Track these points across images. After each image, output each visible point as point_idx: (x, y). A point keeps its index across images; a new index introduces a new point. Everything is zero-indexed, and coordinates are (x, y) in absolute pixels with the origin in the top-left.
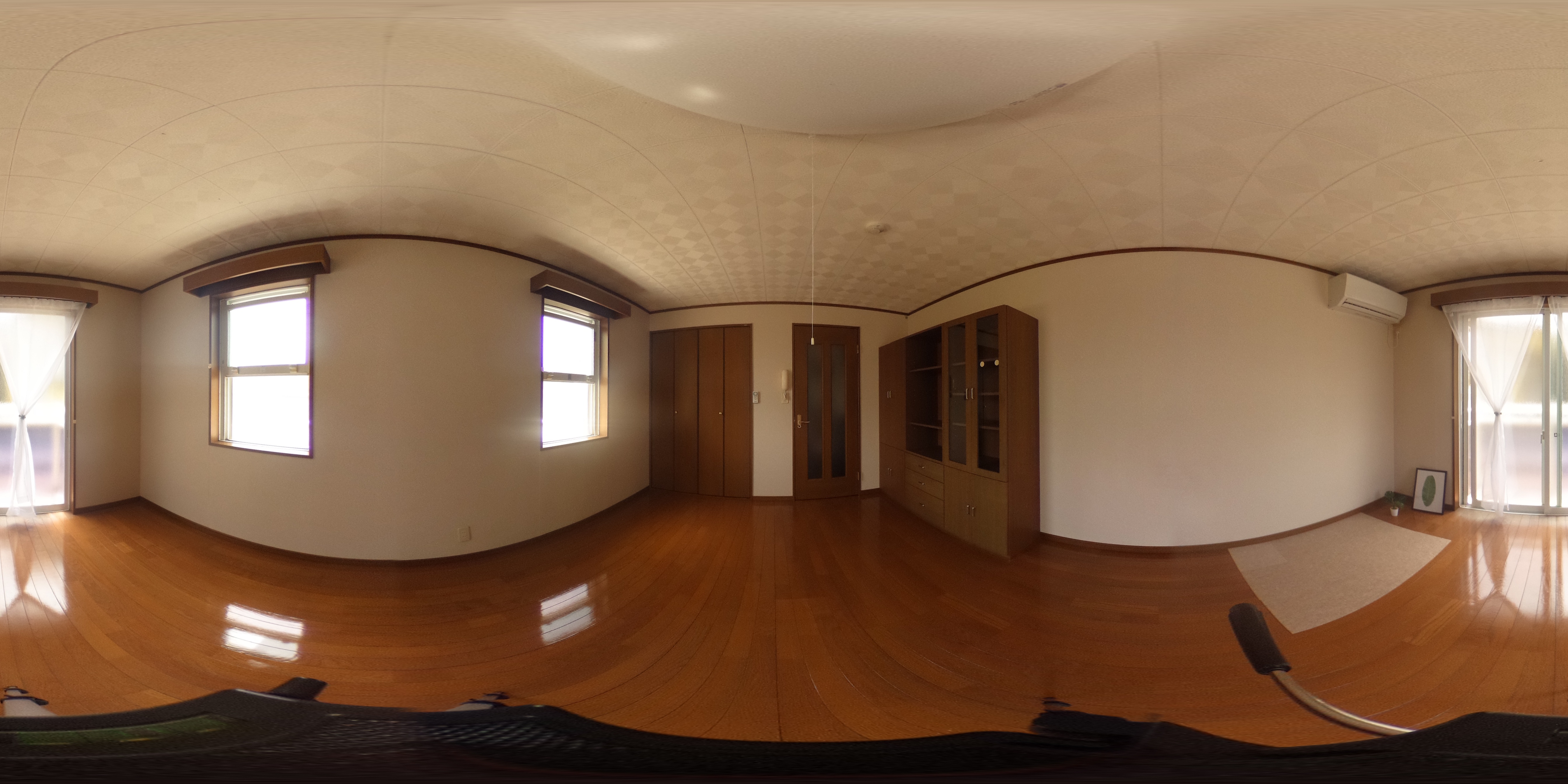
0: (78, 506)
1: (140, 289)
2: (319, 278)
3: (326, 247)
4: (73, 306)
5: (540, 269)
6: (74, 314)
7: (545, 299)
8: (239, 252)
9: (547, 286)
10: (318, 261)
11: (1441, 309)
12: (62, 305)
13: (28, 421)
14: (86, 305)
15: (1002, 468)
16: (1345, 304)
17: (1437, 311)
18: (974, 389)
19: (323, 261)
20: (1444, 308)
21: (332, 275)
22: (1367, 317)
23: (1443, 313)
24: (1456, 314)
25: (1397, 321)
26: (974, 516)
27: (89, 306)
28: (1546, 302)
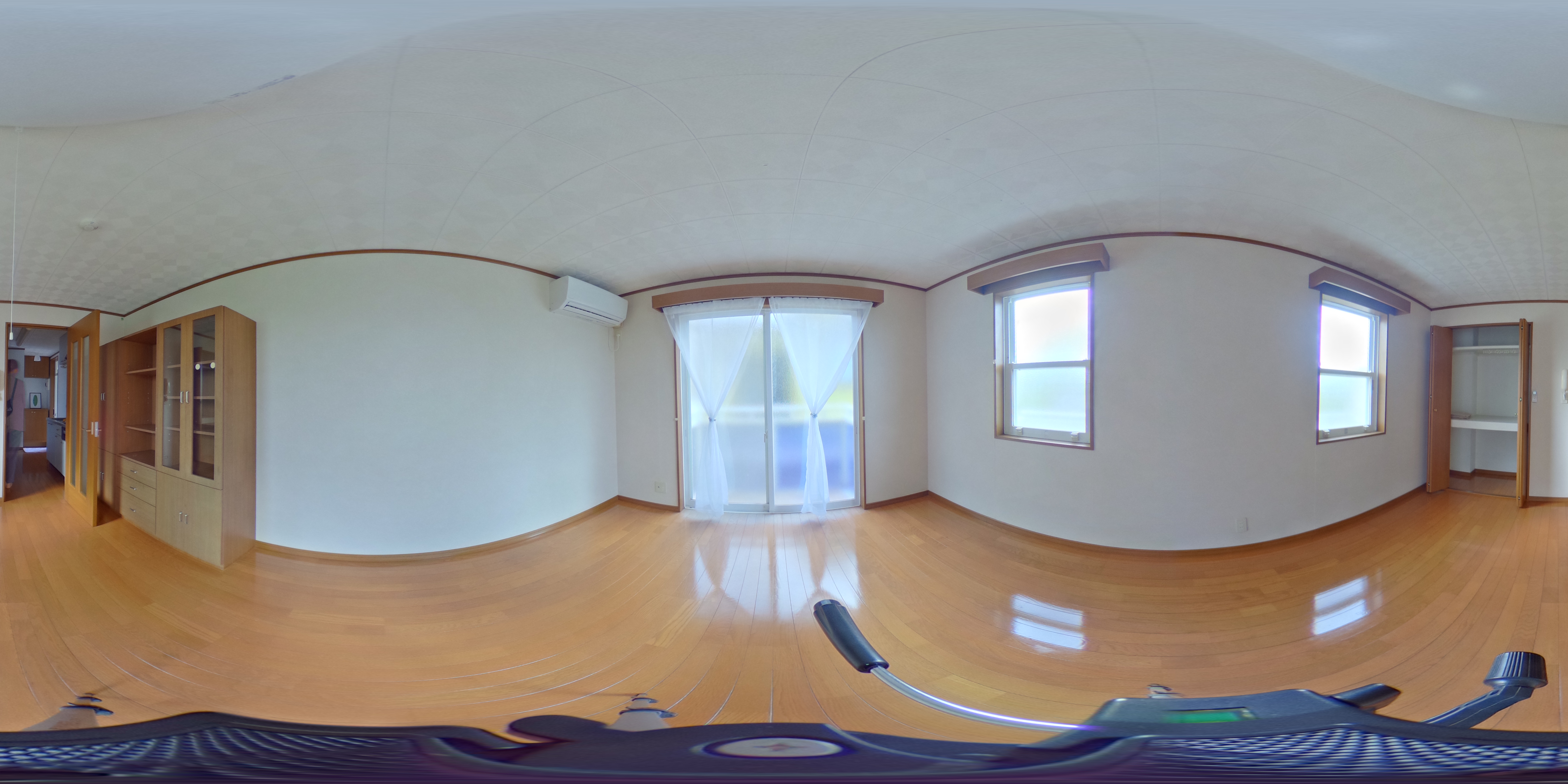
0: (870, 501)
1: (926, 287)
2: (1098, 275)
3: (1106, 246)
4: (859, 305)
5: (1319, 265)
6: (861, 313)
7: (1323, 295)
8: (1022, 250)
9: (1325, 283)
10: (1097, 260)
11: (662, 311)
12: (849, 304)
13: (820, 417)
14: (872, 304)
15: (217, 474)
16: (567, 306)
17: (658, 313)
18: (189, 392)
19: (1102, 260)
20: (664, 310)
21: (1111, 272)
22: (588, 320)
23: (664, 315)
24: (677, 315)
25: (618, 324)
26: (187, 523)
27: (875, 304)
28: (767, 302)
